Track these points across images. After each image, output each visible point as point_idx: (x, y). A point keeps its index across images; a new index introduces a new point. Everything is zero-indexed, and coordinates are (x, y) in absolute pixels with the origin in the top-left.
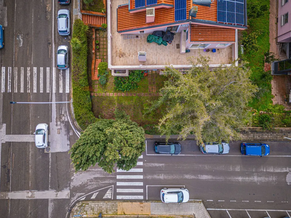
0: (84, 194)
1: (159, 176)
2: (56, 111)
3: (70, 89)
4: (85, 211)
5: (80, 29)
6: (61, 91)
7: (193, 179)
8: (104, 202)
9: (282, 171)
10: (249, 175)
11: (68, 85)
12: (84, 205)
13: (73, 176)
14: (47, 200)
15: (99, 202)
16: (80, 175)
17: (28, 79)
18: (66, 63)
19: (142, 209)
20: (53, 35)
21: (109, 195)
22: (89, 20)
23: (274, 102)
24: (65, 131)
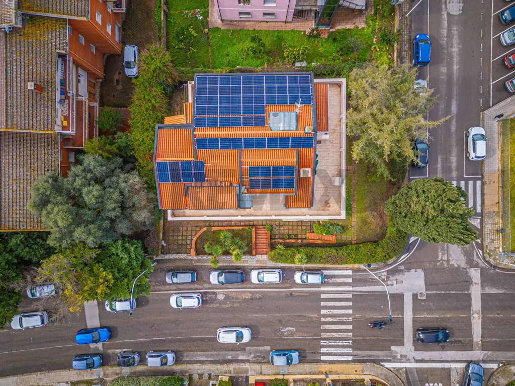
0: (475, 251)
1: (453, 163)
2: (375, 286)
3: (347, 270)
4: (495, 250)
5: (282, 255)
6: (350, 280)
7: (456, 121)
8: (485, 227)
9: (446, 19)
10: (451, 57)
11: (342, 271)
12: (488, 251)
13: (453, 265)
14: (482, 294)
15: (485, 233)
16: (452, 256)
17: (336, 320)
18: (318, 274)
19: (492, 182)
20: (281, 290)
21: (476, 221)
22: (261, 247)
23: (363, 25)
24: (399, 274)
